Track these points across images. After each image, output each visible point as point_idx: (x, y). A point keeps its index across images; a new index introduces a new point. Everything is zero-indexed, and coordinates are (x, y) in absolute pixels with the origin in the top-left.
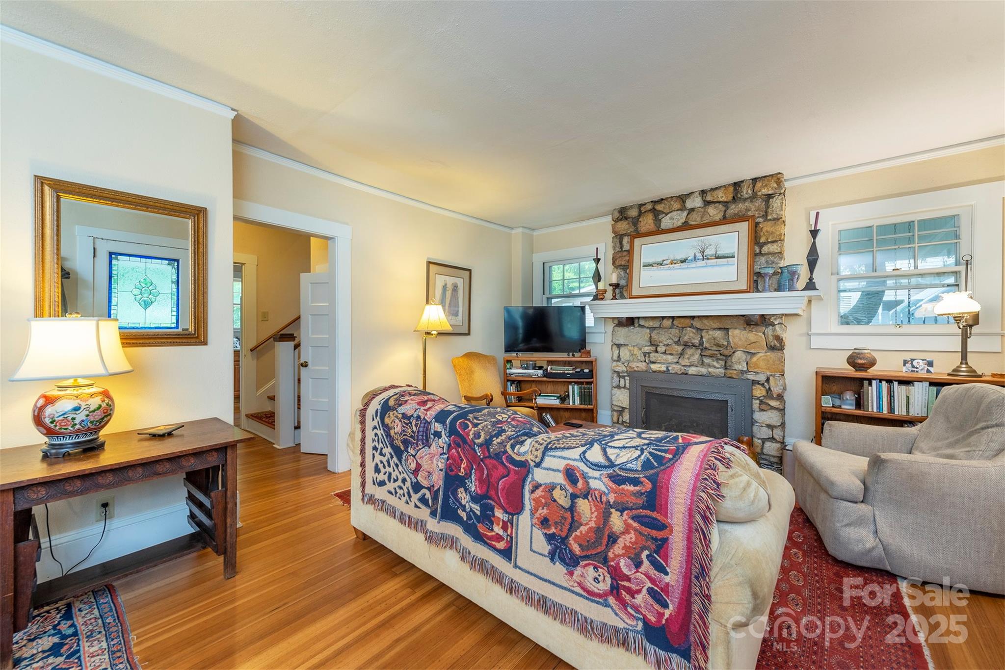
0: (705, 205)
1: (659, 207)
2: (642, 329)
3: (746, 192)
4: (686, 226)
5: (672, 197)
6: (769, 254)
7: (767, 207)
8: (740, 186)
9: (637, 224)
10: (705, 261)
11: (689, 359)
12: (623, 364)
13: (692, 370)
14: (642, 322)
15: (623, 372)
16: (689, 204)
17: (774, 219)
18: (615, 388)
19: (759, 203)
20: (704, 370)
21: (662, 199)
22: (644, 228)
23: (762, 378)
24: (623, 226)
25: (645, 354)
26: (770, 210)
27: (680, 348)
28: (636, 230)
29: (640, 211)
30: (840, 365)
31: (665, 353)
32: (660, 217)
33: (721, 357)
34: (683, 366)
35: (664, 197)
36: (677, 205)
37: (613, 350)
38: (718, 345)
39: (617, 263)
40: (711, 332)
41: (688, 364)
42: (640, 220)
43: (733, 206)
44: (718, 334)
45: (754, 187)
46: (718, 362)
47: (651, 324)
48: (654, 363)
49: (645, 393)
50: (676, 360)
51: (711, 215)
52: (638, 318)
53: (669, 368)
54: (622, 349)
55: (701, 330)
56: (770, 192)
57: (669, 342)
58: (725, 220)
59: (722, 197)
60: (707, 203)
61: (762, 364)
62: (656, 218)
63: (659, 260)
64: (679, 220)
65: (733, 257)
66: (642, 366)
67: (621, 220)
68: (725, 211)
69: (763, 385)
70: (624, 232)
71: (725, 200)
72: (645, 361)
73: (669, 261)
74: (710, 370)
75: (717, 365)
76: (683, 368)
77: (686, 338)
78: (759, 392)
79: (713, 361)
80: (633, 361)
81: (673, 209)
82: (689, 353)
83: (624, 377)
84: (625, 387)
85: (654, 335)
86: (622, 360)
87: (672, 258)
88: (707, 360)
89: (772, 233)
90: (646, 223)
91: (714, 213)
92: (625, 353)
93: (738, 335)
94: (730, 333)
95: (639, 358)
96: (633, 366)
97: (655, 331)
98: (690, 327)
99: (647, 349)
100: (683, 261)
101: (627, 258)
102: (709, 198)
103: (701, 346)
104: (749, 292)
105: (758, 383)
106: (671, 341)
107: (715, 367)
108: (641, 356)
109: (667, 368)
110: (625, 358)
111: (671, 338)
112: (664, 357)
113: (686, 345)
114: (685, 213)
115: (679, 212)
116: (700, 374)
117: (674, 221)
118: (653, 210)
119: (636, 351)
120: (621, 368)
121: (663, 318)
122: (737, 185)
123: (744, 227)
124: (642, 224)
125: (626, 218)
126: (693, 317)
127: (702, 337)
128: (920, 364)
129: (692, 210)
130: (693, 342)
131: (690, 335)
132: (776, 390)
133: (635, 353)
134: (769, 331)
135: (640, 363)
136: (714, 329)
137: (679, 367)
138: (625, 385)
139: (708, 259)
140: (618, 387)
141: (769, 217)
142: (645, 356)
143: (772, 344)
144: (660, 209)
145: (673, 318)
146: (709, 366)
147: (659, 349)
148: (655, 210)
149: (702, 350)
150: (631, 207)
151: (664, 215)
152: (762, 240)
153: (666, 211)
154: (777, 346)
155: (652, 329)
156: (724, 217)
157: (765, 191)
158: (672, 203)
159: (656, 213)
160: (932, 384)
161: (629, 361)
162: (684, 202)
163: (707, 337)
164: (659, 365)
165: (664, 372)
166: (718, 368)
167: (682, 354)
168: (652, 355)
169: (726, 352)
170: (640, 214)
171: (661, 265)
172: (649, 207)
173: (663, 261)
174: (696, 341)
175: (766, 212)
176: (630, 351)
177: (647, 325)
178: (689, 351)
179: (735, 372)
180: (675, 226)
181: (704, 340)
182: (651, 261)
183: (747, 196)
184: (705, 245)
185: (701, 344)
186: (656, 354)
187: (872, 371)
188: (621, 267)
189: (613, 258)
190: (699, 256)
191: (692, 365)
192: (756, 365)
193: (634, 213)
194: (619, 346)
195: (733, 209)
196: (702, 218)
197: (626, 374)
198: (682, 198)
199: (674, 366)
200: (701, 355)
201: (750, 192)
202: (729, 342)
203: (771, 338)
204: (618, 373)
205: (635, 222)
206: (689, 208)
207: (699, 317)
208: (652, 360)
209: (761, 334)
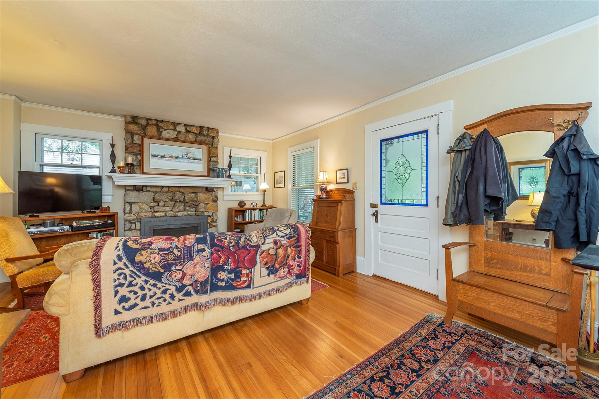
0: (186, 132)
1: (161, 124)
2: (149, 193)
3: (205, 132)
4: (176, 139)
5: (168, 122)
6: (213, 161)
7: (213, 142)
8: (203, 129)
9: (145, 129)
10: (188, 160)
11: (178, 208)
12: (134, 214)
13: (180, 214)
14: (148, 189)
15: (133, 220)
16: (179, 128)
17: (215, 147)
18: (127, 231)
19: (210, 139)
20: (186, 213)
21: (163, 121)
22: (150, 133)
23: (210, 214)
24: (133, 128)
25: (151, 207)
26: (214, 143)
27: (173, 203)
28: (144, 133)
29: (148, 123)
30: (235, 206)
31: (164, 206)
32: (161, 130)
33: (194, 206)
34: (175, 212)
35: (164, 120)
36: (171, 127)
37: (126, 206)
38: (193, 201)
39: (130, 150)
40: (189, 195)
41: (178, 211)
42: (147, 127)
43: (199, 137)
44: (193, 195)
45: (208, 131)
46: (192, 209)
47: (155, 190)
48: (156, 212)
49: (152, 230)
50: (170, 210)
51: (190, 138)
52: (146, 186)
53: (167, 214)
54: (133, 206)
55: (184, 193)
56: (214, 136)
57: (167, 200)
58: (196, 142)
59: (195, 131)
60: (187, 131)
61: (211, 208)
62: (158, 130)
63: (163, 154)
64: (172, 135)
65: (201, 160)
66: (150, 214)
67: (132, 123)
68: (196, 138)
69: (210, 217)
70: (135, 132)
71: (196, 133)
72: (151, 212)
73: (168, 156)
74: (189, 213)
75: (192, 210)
76: (174, 213)
77: (176, 198)
78: (209, 220)
79: (190, 208)
80: (142, 212)
81: (169, 128)
82: (178, 205)
83: (135, 223)
84: (135, 229)
85: (157, 196)
86: (133, 212)
87: (170, 154)
88: (187, 208)
89: (215, 153)
90: (152, 131)
91: (191, 137)
92: (135, 208)
93: (202, 196)
94: (198, 195)
95: (147, 210)
96: (142, 215)
97: (158, 194)
98: (178, 192)
99: (152, 204)
100: (177, 158)
101: (139, 149)
102: (188, 129)
103: (184, 202)
104: (208, 177)
105: (209, 216)
106: (168, 199)
107: (191, 211)
108: (148, 209)
109: (166, 214)
110: (136, 211)
111: (168, 198)
112: (164, 208)
113: (176, 201)
114: (176, 133)
115: (173, 131)
116: (184, 215)
117: (170, 135)
118: (157, 125)
119: (144, 206)
120: (132, 217)
121: (163, 187)
122: (201, 128)
123: (205, 147)
124: (148, 130)
125: (137, 124)
126: (180, 187)
127: (184, 197)
128: (254, 204)
129: (179, 132)
130: (180, 199)
131: (178, 196)
132: (215, 218)
133: (143, 207)
134: (213, 193)
135: (148, 213)
136: (191, 193)
137: (173, 213)
138: (135, 227)
139: (189, 159)
140: (130, 229)
141: (213, 146)
142: (151, 209)
143: (214, 199)
144: (161, 126)
145: (169, 187)
146: (188, 211)
147: (160, 204)
148: (158, 125)
149: (184, 203)
150: (141, 118)
151: (163, 130)
152: (211, 155)
153: (165, 128)
154: (215, 200)
155: (156, 192)
156: (196, 140)
157: (212, 134)
158: (169, 125)
159: (159, 128)
160: (259, 210)
161: (138, 213)
162: (175, 127)
163: (187, 197)
164: (160, 213)
165: (163, 216)
166: (192, 212)
167: (174, 206)
168: (156, 208)
169: (196, 204)
170: (148, 124)
171: (164, 157)
172: (154, 122)
173: (165, 155)
174: (182, 199)
175: (212, 144)
176: (140, 206)
177: (152, 190)
178: (178, 204)
179: (200, 213)
180: (170, 137)
181: (186, 198)
182: (157, 154)
183: (205, 134)
184: (188, 152)
185: (184, 200)
186: (158, 207)
187: (245, 207)
188: (132, 153)
189: (126, 146)
190: (185, 156)
191: (180, 211)
192: (208, 209)
193: (143, 122)
194: (131, 204)
195: (200, 138)
196: (185, 138)
197: (136, 221)
198: (175, 124)
199: (170, 213)
200: (184, 206)
201: (207, 133)
202: (197, 199)
203: (214, 197)
204: (130, 221)
205: (144, 128)
206: (178, 130)
207: (183, 187)
208: (155, 210)
209: (210, 195)
